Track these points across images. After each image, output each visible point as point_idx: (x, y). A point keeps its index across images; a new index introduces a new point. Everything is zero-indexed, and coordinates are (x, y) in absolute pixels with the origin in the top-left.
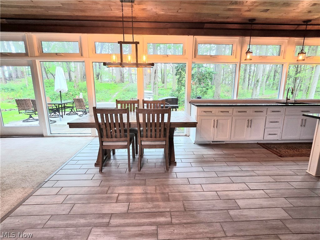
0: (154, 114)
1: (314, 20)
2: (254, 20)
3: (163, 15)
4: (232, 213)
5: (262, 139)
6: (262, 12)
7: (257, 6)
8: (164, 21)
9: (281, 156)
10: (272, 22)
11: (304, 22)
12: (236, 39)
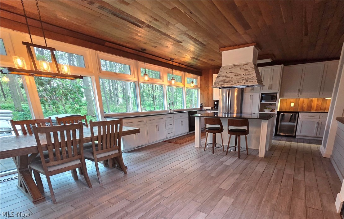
0: (109, 126)
1: (175, 59)
2: (145, 50)
3: (64, 20)
4: (185, 172)
5: (166, 138)
6: (153, 47)
7: (152, 43)
8: (61, 26)
9: (181, 144)
10: (155, 54)
11: (171, 59)
12: (132, 61)
